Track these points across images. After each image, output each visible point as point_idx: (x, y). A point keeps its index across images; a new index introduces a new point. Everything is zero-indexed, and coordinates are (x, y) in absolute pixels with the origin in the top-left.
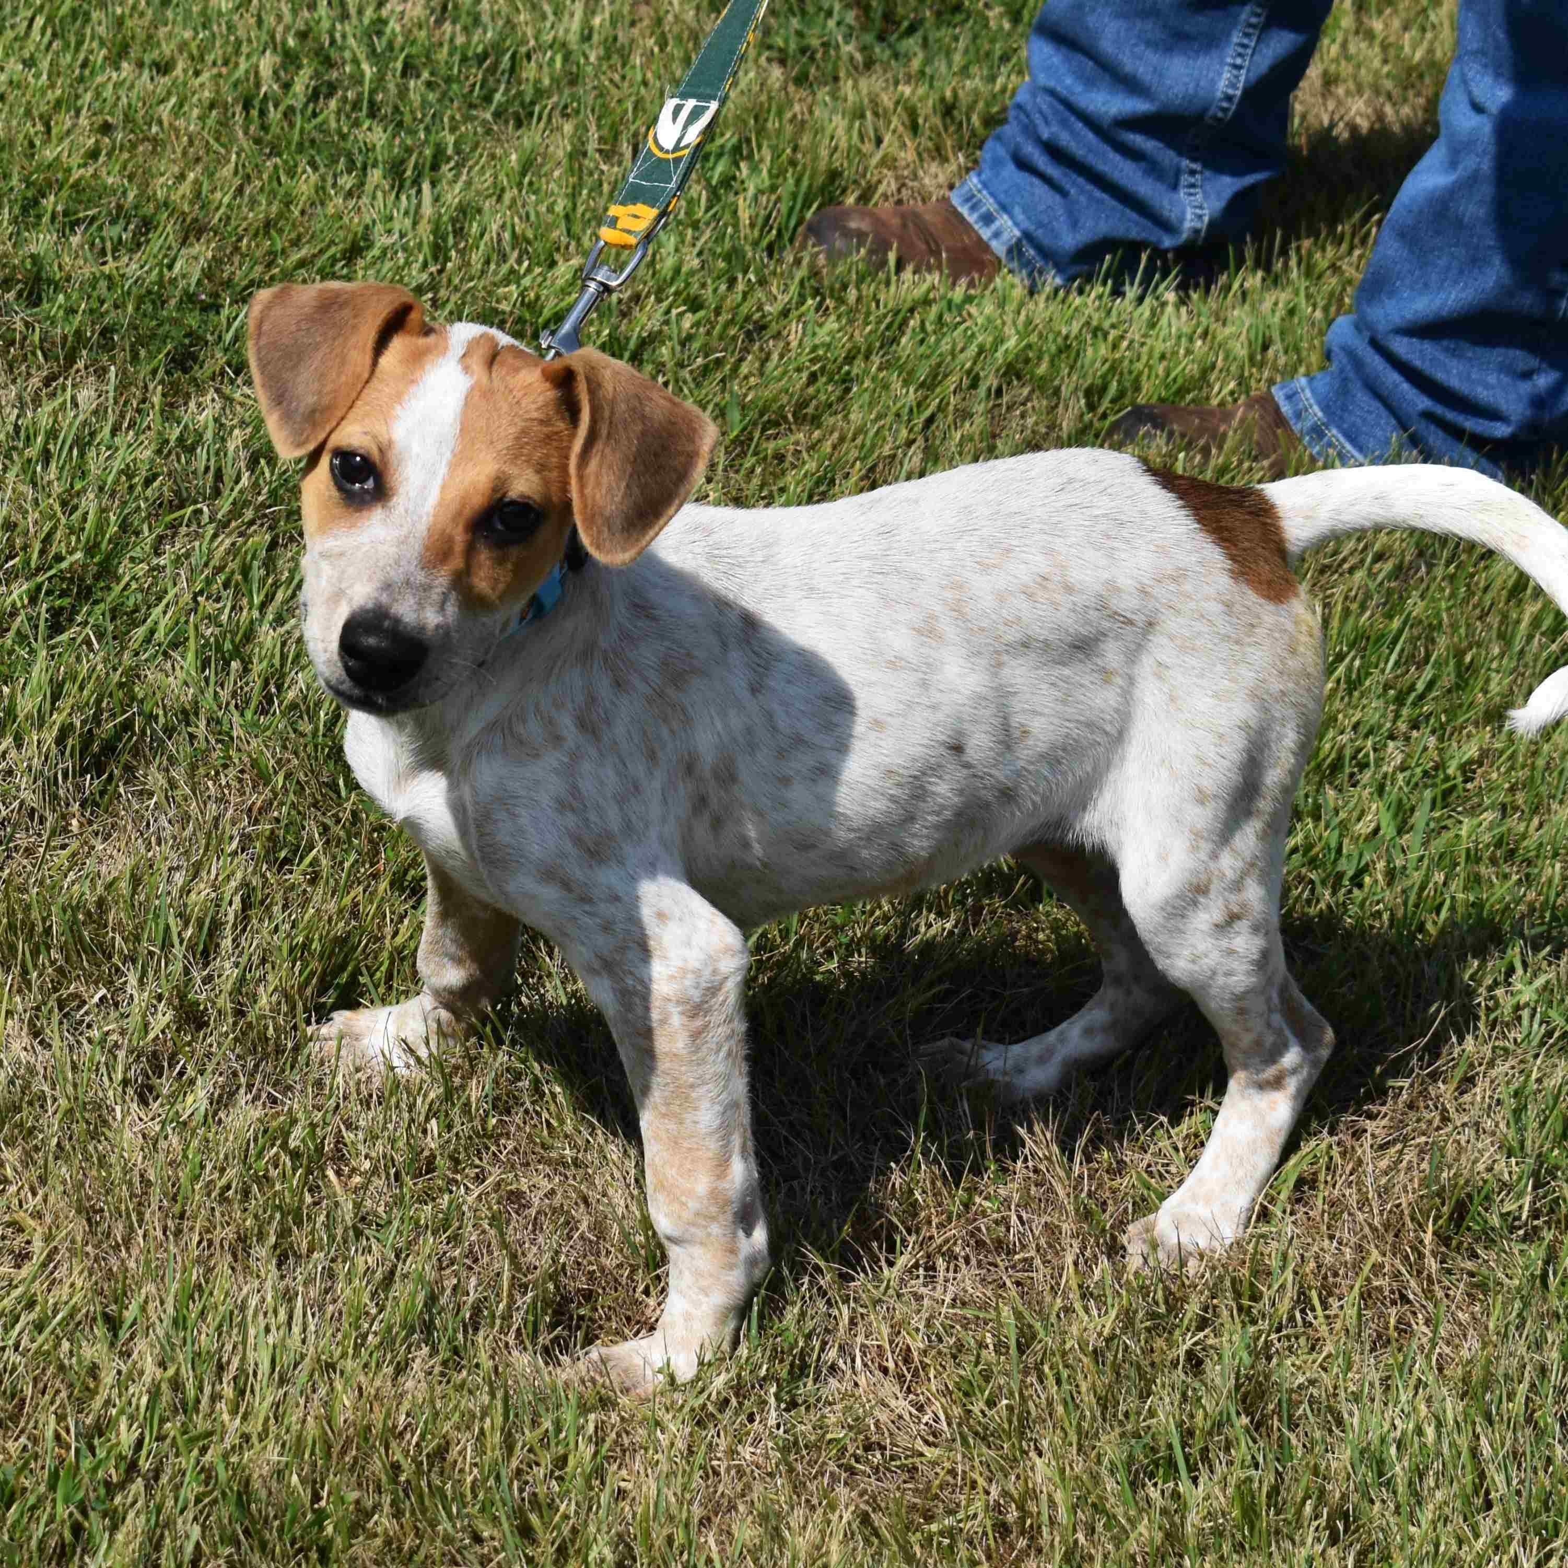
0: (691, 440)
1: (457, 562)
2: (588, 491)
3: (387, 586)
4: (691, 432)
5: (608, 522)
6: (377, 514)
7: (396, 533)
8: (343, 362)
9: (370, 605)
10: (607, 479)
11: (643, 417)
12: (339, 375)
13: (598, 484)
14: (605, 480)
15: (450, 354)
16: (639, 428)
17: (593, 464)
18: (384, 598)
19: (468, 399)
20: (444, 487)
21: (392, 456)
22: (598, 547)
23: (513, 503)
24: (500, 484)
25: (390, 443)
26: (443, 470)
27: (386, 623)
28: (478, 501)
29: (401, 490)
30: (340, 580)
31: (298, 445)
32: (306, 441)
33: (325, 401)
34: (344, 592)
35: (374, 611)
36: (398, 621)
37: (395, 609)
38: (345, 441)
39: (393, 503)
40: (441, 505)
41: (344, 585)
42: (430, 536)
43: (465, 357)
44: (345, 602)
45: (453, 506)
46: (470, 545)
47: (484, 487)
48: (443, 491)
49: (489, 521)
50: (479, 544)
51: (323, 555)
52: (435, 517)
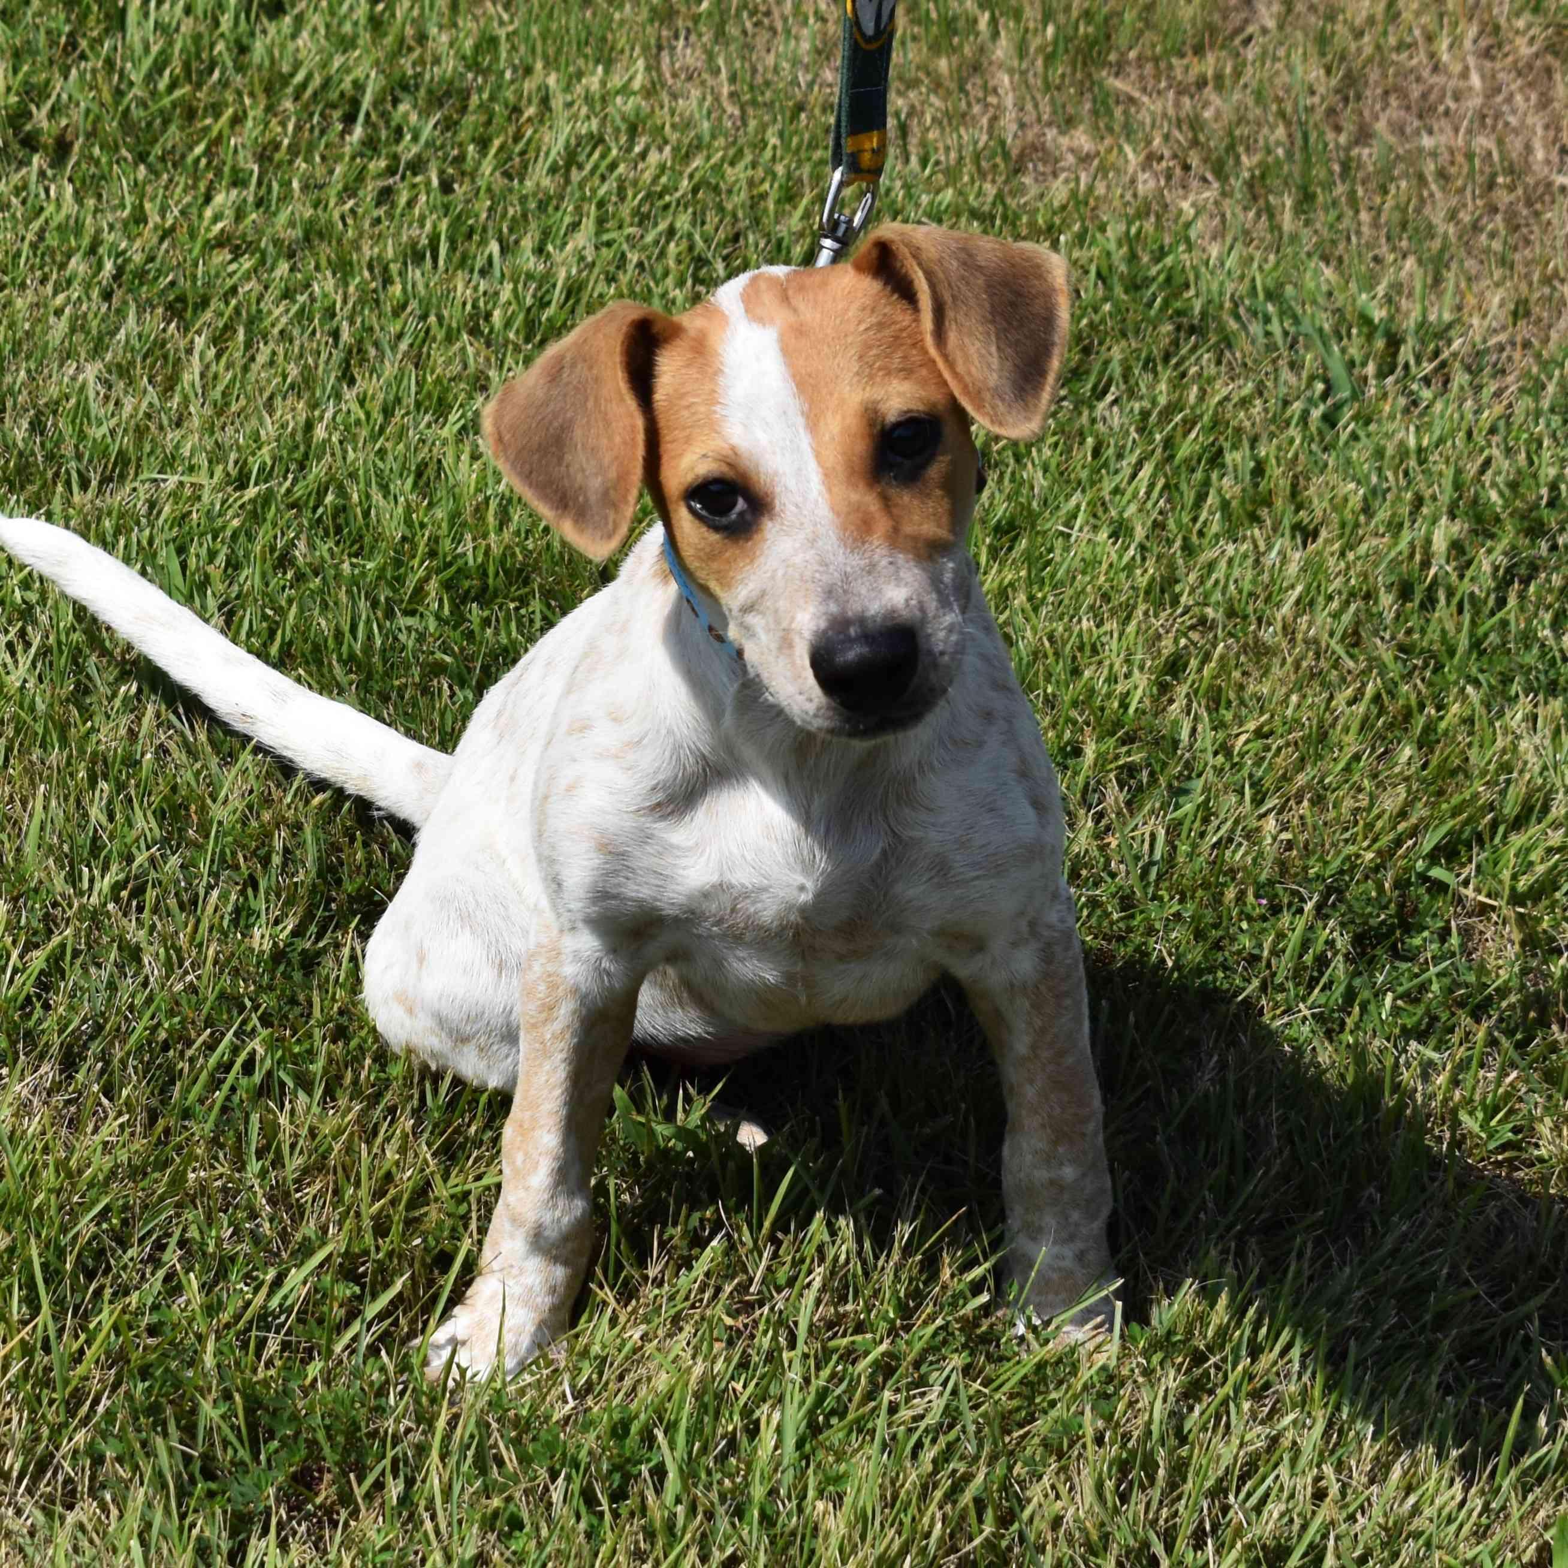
0: (1040, 277)
1: (882, 524)
2: (960, 368)
3: (829, 593)
4: (1037, 271)
5: (997, 393)
6: (770, 528)
7: (801, 536)
8: (608, 424)
9: (823, 624)
10: (974, 347)
11: (980, 268)
12: (610, 438)
13: (967, 358)
14: (972, 350)
15: (733, 319)
16: (981, 281)
17: (952, 337)
18: (833, 608)
19: (786, 352)
20: (818, 455)
21: (745, 463)
22: (1001, 424)
23: (897, 425)
24: (871, 415)
25: (733, 448)
26: (805, 441)
27: (852, 631)
28: (861, 447)
29: (778, 490)
30: (778, 622)
31: (610, 537)
32: (616, 527)
33: (612, 474)
34: (790, 630)
35: (831, 627)
36: (863, 620)
37: (851, 611)
38: (689, 478)
39: (777, 509)
40: (827, 476)
41: (785, 623)
42: (837, 514)
43: (750, 312)
44: (797, 639)
45: (841, 468)
46: (884, 498)
47: (858, 427)
48: (819, 457)
49: (886, 461)
50: (892, 490)
51: (744, 609)
52: (829, 490)
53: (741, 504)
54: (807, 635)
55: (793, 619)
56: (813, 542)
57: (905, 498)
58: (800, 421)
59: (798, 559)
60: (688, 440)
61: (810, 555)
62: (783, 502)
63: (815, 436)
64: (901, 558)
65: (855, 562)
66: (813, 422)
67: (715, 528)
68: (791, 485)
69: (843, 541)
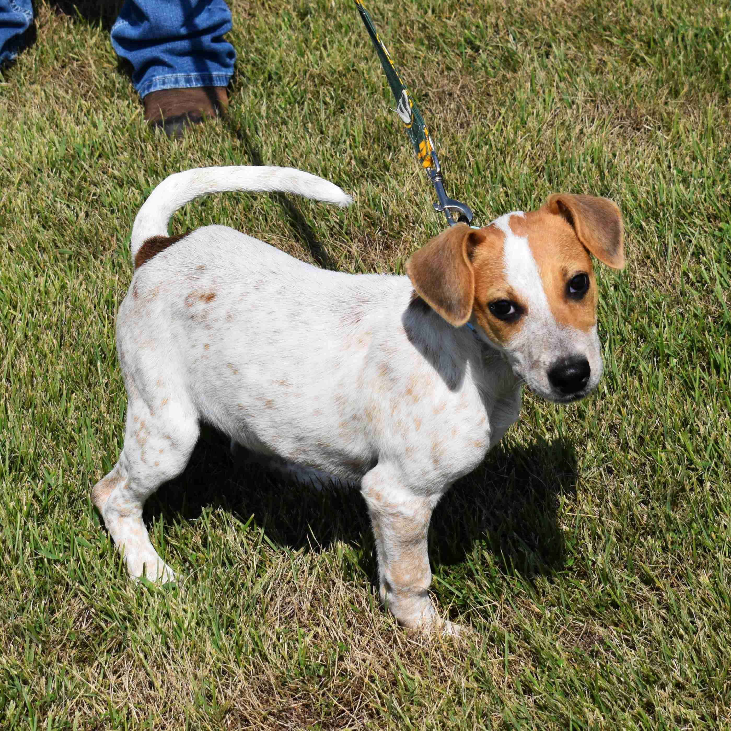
3: (555, 347)
6: (526, 319)
7: (540, 323)
15: (507, 235)
21: (516, 293)
24: (565, 272)
25: (511, 287)
26: (539, 284)
27: (566, 363)
29: (529, 303)
31: (462, 318)
32: (465, 314)
34: (537, 361)
35: (557, 361)
36: (570, 358)
37: (565, 355)
38: (491, 298)
39: (529, 311)
40: (549, 298)
41: (535, 358)
42: (554, 314)
43: (514, 231)
44: (542, 365)
45: (554, 295)
46: (570, 307)
47: (559, 278)
48: (545, 290)
49: (569, 290)
50: (572, 303)
51: (514, 351)
52: (550, 304)
53: (512, 310)
54: (547, 363)
55: (539, 357)
56: (546, 325)
57: (577, 306)
58: (537, 275)
59: (540, 332)
60: (491, 283)
61: (545, 331)
62: (532, 309)
63: (544, 282)
64: (579, 332)
65: (563, 334)
66: (542, 276)
67: (502, 319)
68: (535, 302)
69: (558, 325)
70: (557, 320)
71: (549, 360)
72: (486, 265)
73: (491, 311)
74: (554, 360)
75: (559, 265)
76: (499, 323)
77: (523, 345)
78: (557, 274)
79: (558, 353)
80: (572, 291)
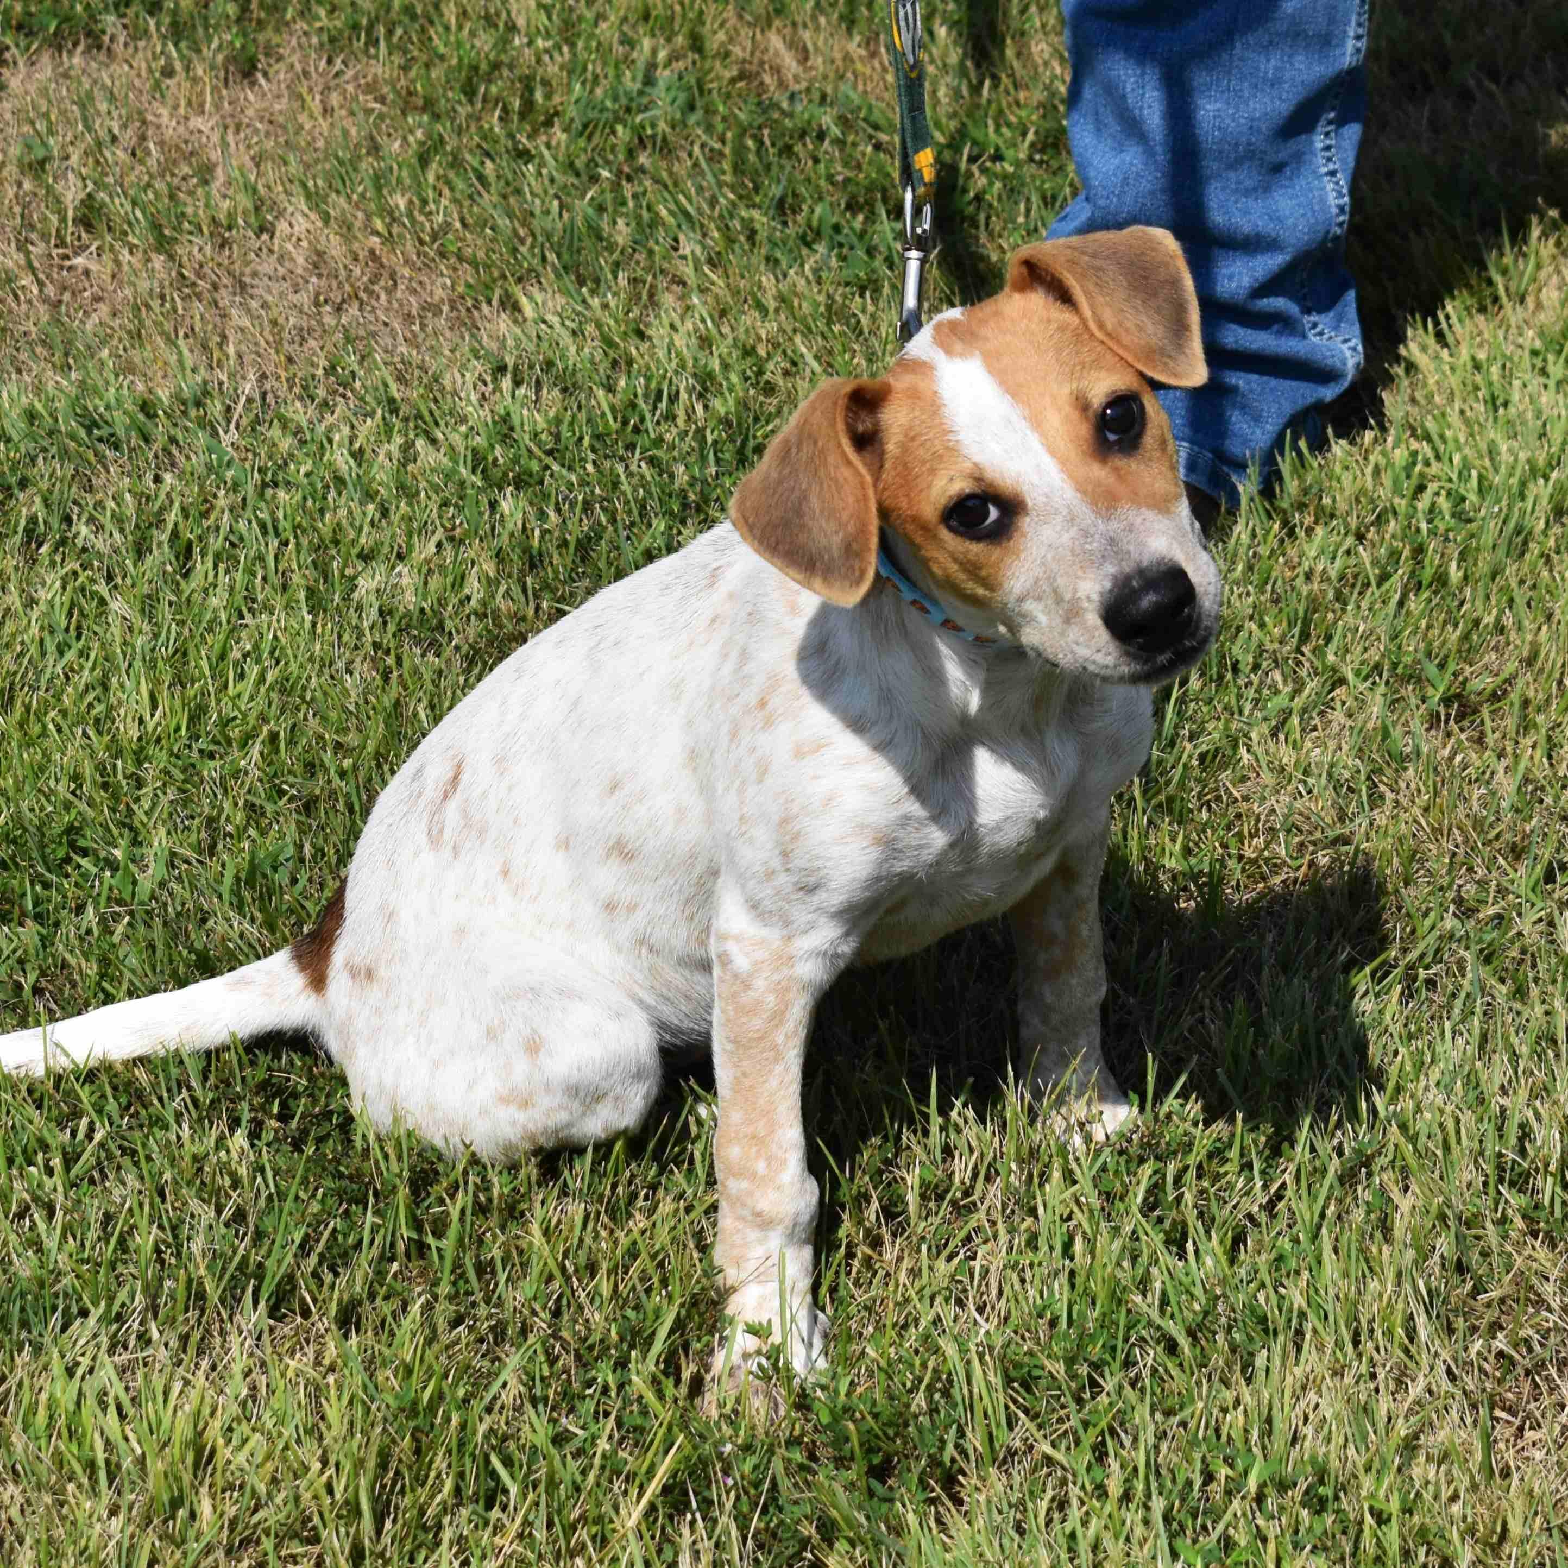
2: (1125, 341)
3: (1103, 558)
5: (1163, 353)
6: (1026, 523)
7: (1059, 519)
8: (840, 487)
10: (1129, 321)
12: (844, 499)
13: (1127, 332)
14: (1128, 324)
15: (935, 364)
19: (992, 372)
20: (1048, 450)
21: (990, 474)
22: (1175, 377)
23: (1106, 408)
24: (1082, 403)
25: (974, 467)
26: (1034, 441)
27: (1135, 583)
28: (1084, 430)
29: (1025, 488)
31: (858, 582)
32: (863, 573)
33: (851, 528)
34: (1075, 601)
35: (1115, 585)
36: (1141, 572)
37: (1128, 567)
38: (943, 501)
39: (1030, 503)
40: (1063, 463)
41: (1068, 597)
42: (1084, 493)
43: (949, 352)
44: (1086, 604)
45: (1073, 454)
46: (1116, 470)
47: (1075, 415)
48: (1052, 452)
49: (1106, 439)
50: (1120, 462)
51: (1021, 600)
52: (1070, 476)
53: (994, 513)
54: (1095, 597)
55: (1075, 591)
56: (1071, 520)
57: (1132, 465)
58: (1023, 425)
59: (1066, 537)
60: (933, 471)
61: (1074, 532)
62: (1033, 497)
63: (1043, 435)
64: (1150, 514)
65: (1114, 526)
66: (1036, 423)
67: (978, 539)
68: (1036, 481)
69: (1097, 513)
70: (1094, 503)
71: (1098, 588)
72: (913, 439)
73: (951, 529)
74: (1108, 585)
75: (1066, 390)
76: (975, 548)
77: (1037, 580)
78: (1067, 409)
79: (1111, 569)
80: (1112, 437)
